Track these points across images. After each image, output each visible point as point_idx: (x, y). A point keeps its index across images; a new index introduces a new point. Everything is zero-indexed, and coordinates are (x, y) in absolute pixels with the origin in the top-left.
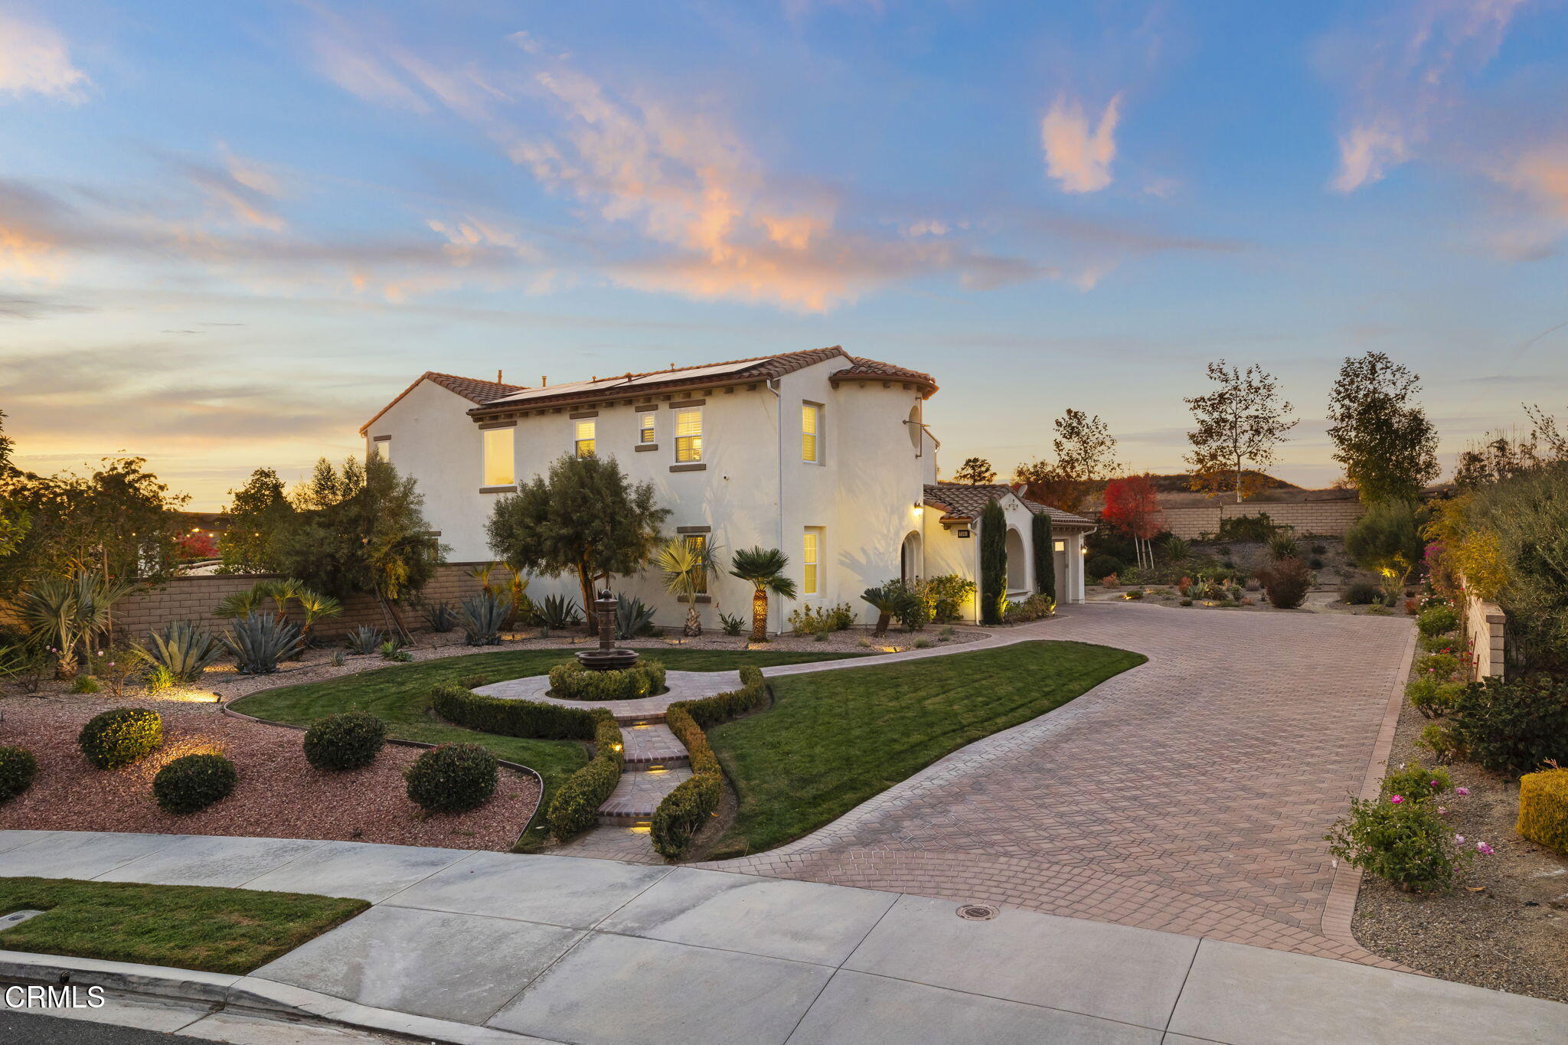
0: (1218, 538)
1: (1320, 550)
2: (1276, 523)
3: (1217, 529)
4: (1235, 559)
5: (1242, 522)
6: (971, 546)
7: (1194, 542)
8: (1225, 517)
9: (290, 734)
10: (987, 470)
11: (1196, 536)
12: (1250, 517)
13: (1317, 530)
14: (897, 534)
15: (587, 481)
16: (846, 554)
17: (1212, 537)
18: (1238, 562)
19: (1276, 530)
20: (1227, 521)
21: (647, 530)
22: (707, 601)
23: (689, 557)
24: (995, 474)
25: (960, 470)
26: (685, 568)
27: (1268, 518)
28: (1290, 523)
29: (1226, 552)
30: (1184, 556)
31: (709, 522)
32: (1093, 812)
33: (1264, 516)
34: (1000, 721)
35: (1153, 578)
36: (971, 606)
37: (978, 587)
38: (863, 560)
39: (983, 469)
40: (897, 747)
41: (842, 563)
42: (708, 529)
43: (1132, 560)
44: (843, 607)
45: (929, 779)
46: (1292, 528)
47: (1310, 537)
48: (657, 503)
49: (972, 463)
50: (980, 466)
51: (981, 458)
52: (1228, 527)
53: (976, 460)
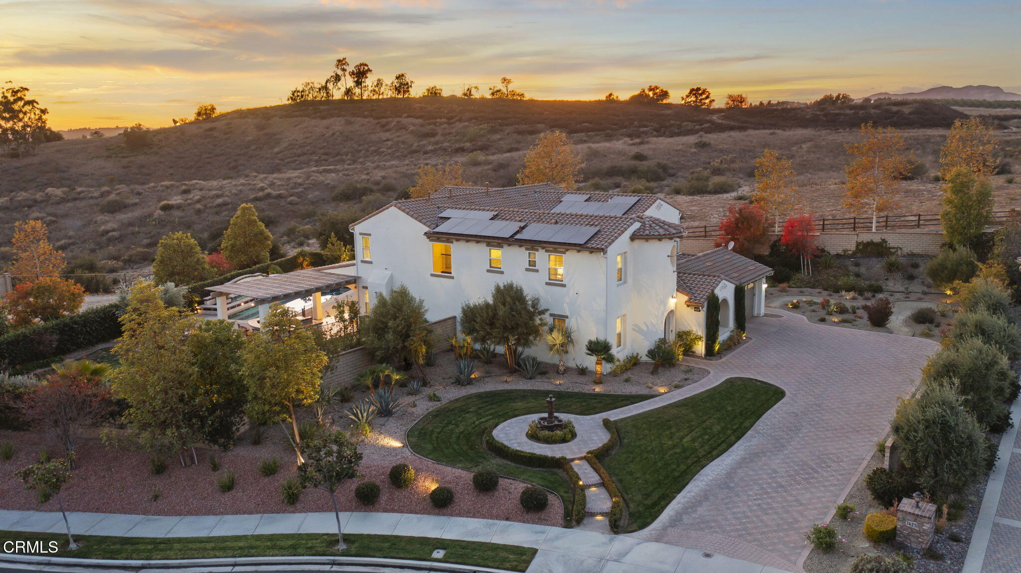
0: (854, 253)
1: (916, 266)
2: (891, 245)
3: (853, 248)
4: (863, 270)
5: (870, 244)
6: (701, 316)
7: (838, 256)
8: (859, 241)
9: (464, 474)
10: (707, 97)
11: (840, 252)
12: (875, 241)
13: (917, 250)
14: (663, 314)
15: (514, 307)
16: (636, 325)
17: (850, 252)
18: (864, 272)
19: (891, 250)
20: (860, 243)
21: (538, 322)
22: (567, 352)
23: (561, 338)
24: (713, 100)
25: (685, 97)
26: (558, 342)
27: (886, 242)
28: (900, 246)
29: (857, 265)
30: (831, 268)
31: (568, 314)
32: (744, 512)
33: (884, 241)
34: (714, 453)
35: (810, 283)
36: (700, 348)
37: (704, 339)
38: (645, 329)
39: (704, 96)
40: (676, 474)
41: (634, 329)
42: (567, 317)
43: (798, 269)
44: (635, 355)
45: (689, 492)
46: (901, 249)
47: (912, 255)
48: (542, 307)
49: (695, 92)
50: (701, 95)
51: (703, 88)
52: (861, 247)
53: (699, 89)
